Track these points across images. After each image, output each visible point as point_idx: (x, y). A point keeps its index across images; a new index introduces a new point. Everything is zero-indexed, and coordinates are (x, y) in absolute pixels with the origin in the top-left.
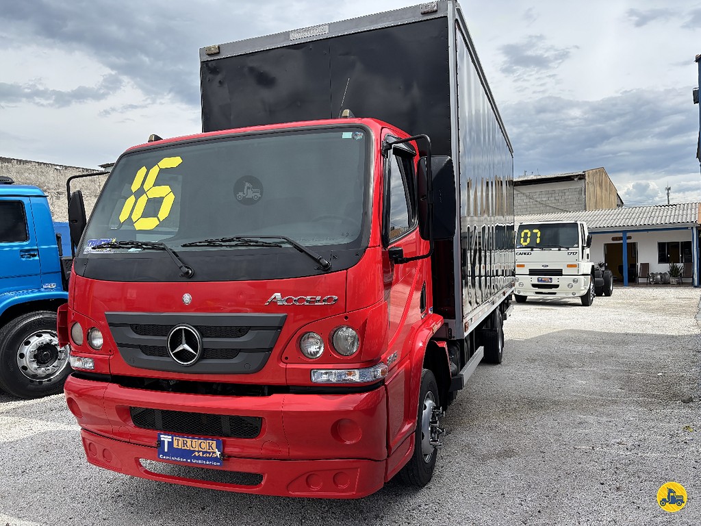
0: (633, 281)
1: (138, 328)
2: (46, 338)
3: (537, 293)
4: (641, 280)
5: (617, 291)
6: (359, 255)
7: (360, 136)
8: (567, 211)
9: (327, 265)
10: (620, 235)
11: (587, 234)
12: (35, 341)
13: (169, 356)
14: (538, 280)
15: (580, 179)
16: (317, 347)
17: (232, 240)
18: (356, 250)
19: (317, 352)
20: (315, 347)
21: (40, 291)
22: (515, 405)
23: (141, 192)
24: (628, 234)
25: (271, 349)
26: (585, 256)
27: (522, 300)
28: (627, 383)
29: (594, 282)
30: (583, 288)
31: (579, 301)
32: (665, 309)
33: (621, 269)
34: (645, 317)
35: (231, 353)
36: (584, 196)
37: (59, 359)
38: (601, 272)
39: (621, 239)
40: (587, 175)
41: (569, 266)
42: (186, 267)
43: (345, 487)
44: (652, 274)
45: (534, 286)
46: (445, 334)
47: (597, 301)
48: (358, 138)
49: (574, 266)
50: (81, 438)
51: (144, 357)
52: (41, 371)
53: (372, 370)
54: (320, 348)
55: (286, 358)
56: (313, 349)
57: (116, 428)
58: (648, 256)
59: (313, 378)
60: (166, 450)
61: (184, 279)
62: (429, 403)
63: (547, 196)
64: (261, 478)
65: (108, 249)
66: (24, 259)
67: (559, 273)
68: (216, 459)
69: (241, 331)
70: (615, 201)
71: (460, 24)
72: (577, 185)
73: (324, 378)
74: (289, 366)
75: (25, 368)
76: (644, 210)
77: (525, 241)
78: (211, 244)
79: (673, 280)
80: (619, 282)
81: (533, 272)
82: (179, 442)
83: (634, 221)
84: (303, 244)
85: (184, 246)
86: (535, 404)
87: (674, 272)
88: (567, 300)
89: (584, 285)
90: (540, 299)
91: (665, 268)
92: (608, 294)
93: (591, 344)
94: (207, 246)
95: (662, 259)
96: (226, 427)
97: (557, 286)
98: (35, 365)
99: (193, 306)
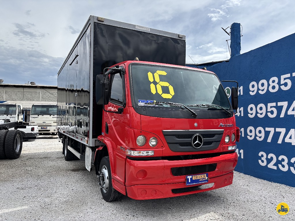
13: (192, 146)
17: (205, 105)
25: (220, 141)
51: (181, 147)
74: (224, 146)
94: (196, 106)
96: (207, 169)
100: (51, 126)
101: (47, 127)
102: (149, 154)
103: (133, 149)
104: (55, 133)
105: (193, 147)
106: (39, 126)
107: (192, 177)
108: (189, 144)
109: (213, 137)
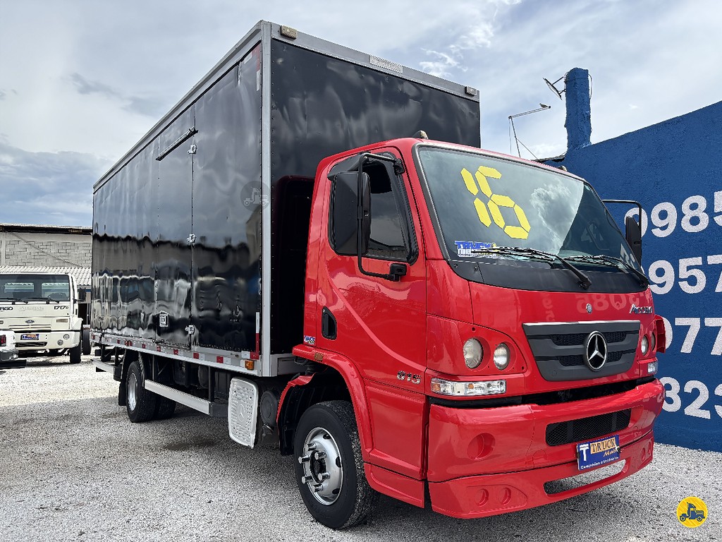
17: (598, 259)
25: (635, 350)
51: (564, 368)
60: (585, 459)
69: (623, 335)
96: (614, 423)
100: (50, 331)
101: (38, 335)
102: (491, 389)
103: (453, 378)
104: (60, 351)
105: (587, 365)
106: (16, 332)
107: (589, 446)
108: (579, 360)
109: (622, 340)
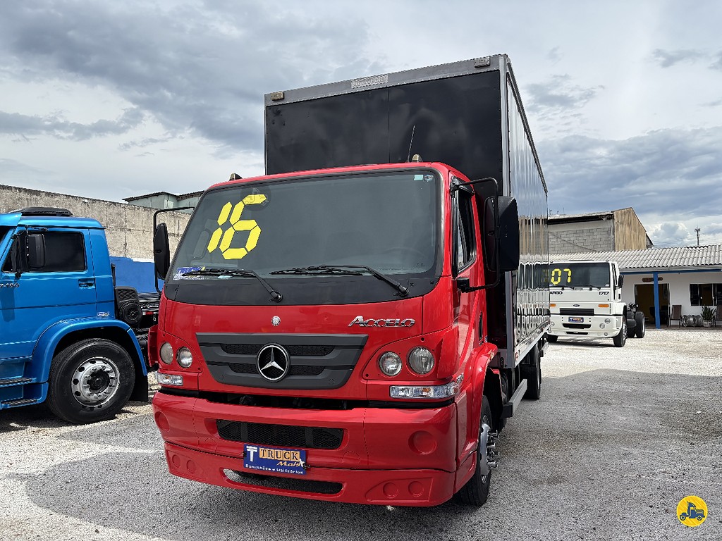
0: (665, 323)
1: (228, 348)
2: (99, 365)
3: (568, 333)
4: (673, 323)
5: (649, 333)
6: (434, 283)
7: (430, 178)
8: (596, 251)
9: (405, 292)
10: (651, 276)
11: (618, 275)
12: (89, 367)
13: (258, 373)
14: (570, 320)
15: (609, 219)
16: (394, 366)
17: (317, 269)
18: (431, 278)
19: (395, 371)
20: (393, 366)
21: (94, 319)
22: (558, 438)
23: (227, 225)
24: (659, 276)
25: (352, 367)
26: (617, 296)
27: (553, 340)
28: (667, 419)
29: (627, 323)
30: (615, 329)
31: (611, 342)
32: (700, 351)
33: (652, 310)
34: (681, 359)
35: (317, 370)
36: (612, 236)
37: (110, 386)
38: (633, 314)
39: (651, 280)
40: (615, 215)
41: (600, 306)
42: (276, 293)
43: (418, 495)
44: (685, 316)
45: (565, 325)
46: (498, 362)
47: (629, 342)
48: (429, 179)
49: (607, 306)
50: (164, 451)
51: (233, 373)
52: (94, 397)
53: (445, 387)
54: (397, 367)
55: (367, 375)
56: (391, 367)
57: (202, 440)
58: (680, 298)
59: (392, 394)
60: (252, 460)
61: (274, 303)
62: (485, 426)
63: (575, 235)
64: (340, 486)
65: (198, 276)
66: (82, 288)
67: (590, 312)
68: (299, 468)
69: (326, 349)
70: (644, 241)
71: (510, 77)
72: (607, 225)
73: (402, 394)
74: (369, 382)
75: (78, 393)
76: (675, 251)
77: (556, 280)
78: (297, 272)
79: (706, 323)
80: (651, 324)
81: (564, 312)
82: (265, 453)
83: (665, 262)
84: (382, 273)
85: (273, 274)
86: (578, 437)
87: (707, 315)
88: (598, 341)
89: (616, 326)
90: (571, 340)
91: (698, 310)
92: (640, 336)
93: (627, 383)
94: (294, 274)
95: (694, 302)
96: (309, 438)
97: (588, 326)
98: (88, 391)
99: (281, 327)
105: (261, 375)
107: (259, 450)
109: (325, 354)
